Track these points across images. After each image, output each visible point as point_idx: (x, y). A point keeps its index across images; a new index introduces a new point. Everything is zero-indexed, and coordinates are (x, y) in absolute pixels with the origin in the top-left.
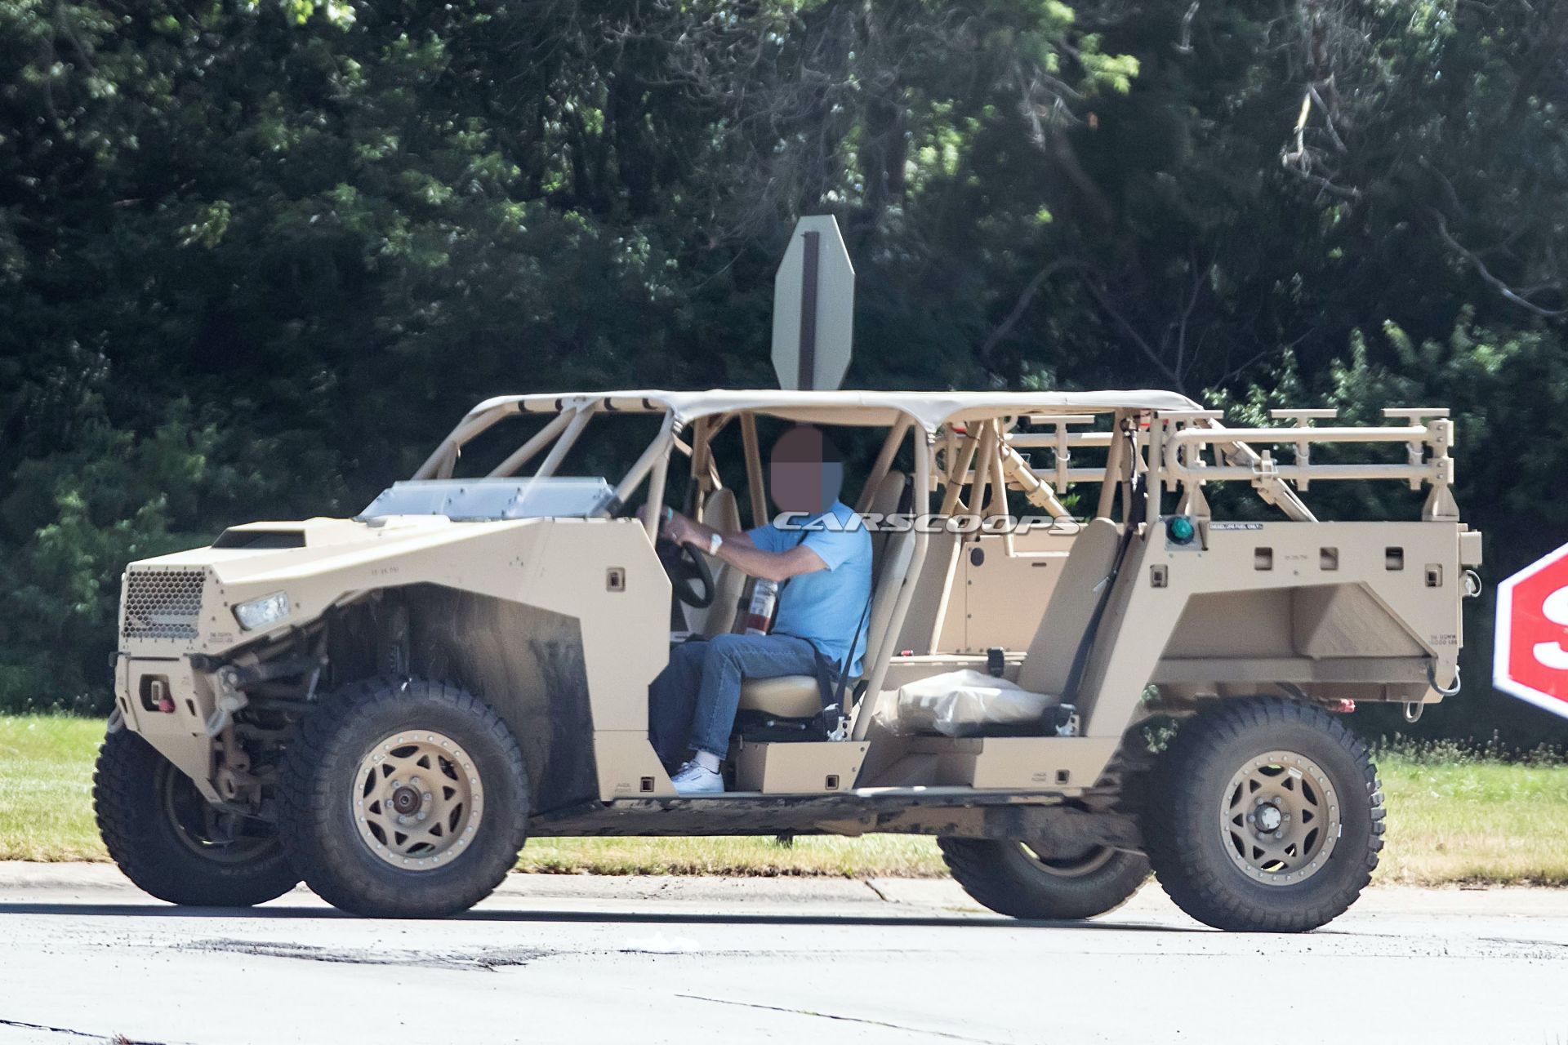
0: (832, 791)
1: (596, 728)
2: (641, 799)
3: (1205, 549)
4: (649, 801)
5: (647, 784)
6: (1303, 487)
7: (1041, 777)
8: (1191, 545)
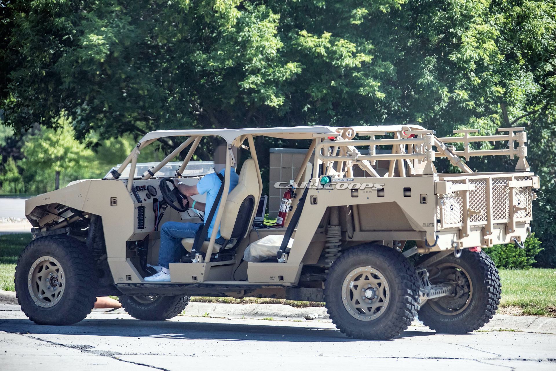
0: (195, 282)
2: (126, 284)
4: (129, 284)
5: (129, 278)
7: (273, 278)
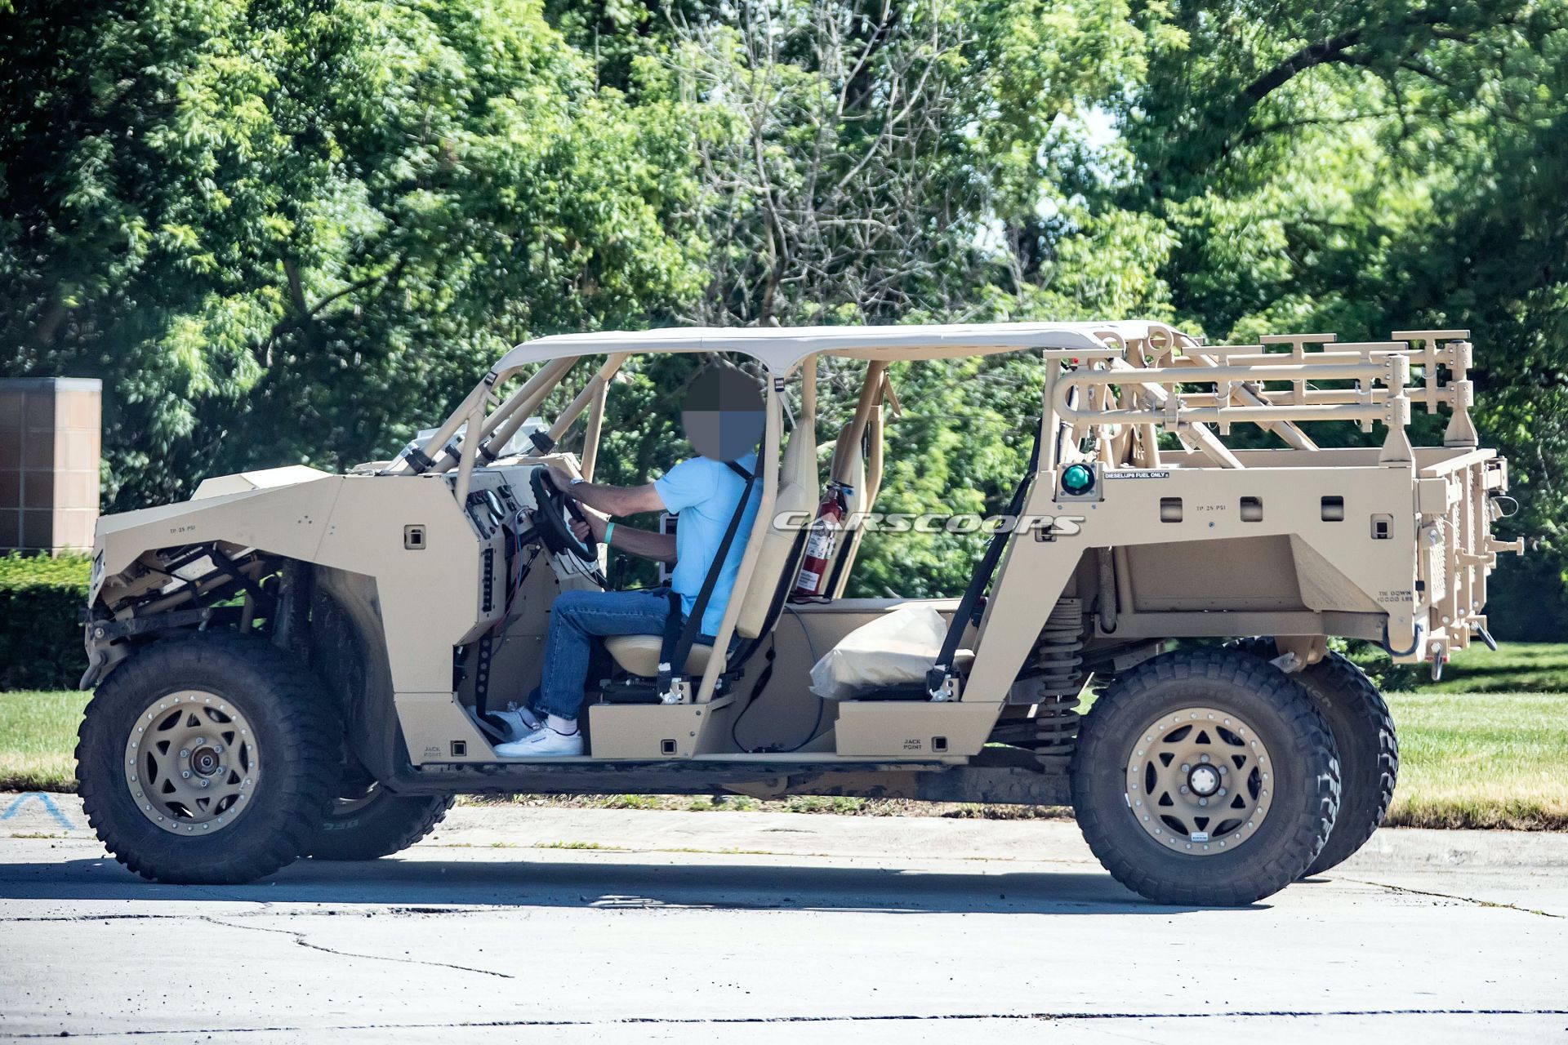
0: (669, 756)
1: (396, 689)
2: (449, 764)
3: (1102, 500)
4: (459, 766)
5: (459, 748)
6: (1226, 431)
7: (914, 744)
8: (1088, 494)
